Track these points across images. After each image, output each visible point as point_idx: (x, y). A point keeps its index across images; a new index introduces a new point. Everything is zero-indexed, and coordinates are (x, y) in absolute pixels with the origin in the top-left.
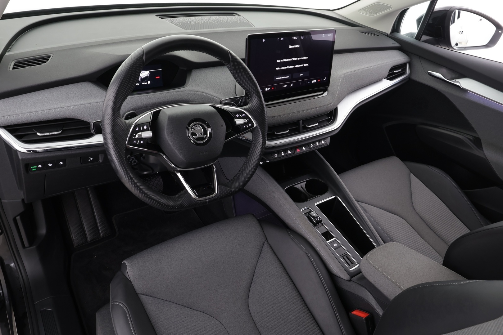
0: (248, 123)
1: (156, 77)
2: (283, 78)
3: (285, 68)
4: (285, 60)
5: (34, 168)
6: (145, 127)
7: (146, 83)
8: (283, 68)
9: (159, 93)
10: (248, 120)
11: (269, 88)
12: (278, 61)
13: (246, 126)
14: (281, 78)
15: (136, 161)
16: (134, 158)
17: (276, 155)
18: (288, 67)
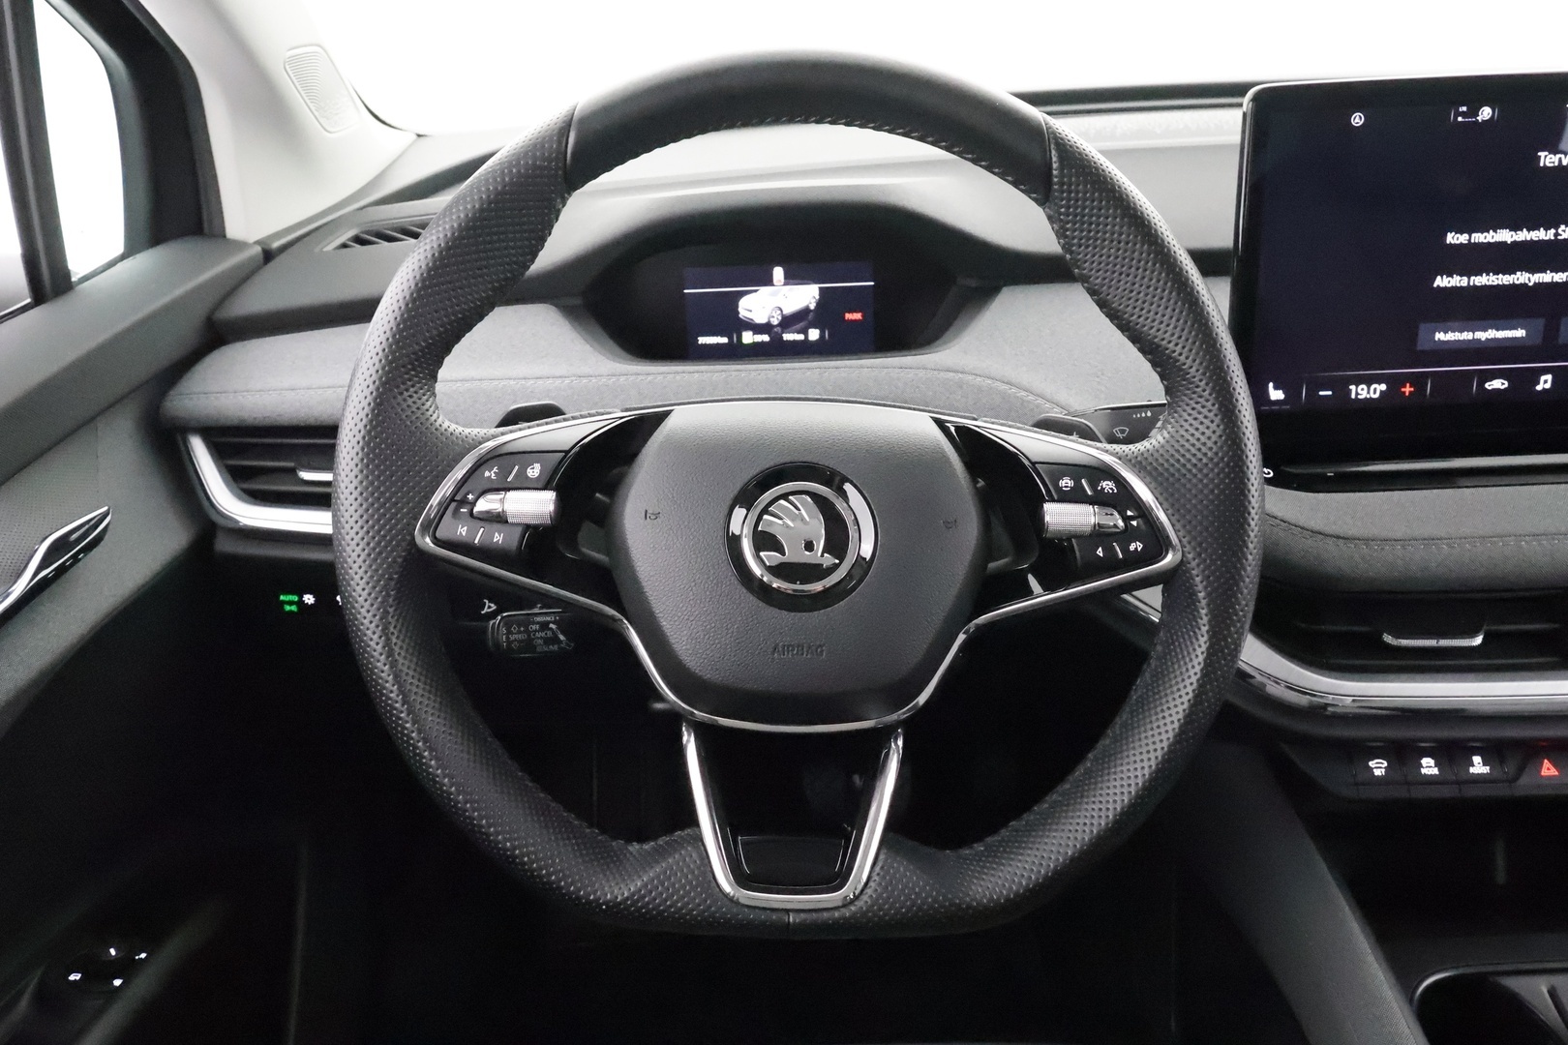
0: (1127, 535)
1: (848, 316)
2: (1482, 336)
3: (1506, 279)
4: (1505, 236)
5: (291, 603)
6: (534, 471)
7: (800, 337)
8: (1481, 280)
9: (797, 365)
10: (1132, 518)
11: (1383, 387)
12: (1452, 238)
13: (1109, 550)
14: (1467, 336)
15: (562, 637)
16: (553, 623)
17: (1378, 767)
18: (1522, 278)
